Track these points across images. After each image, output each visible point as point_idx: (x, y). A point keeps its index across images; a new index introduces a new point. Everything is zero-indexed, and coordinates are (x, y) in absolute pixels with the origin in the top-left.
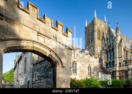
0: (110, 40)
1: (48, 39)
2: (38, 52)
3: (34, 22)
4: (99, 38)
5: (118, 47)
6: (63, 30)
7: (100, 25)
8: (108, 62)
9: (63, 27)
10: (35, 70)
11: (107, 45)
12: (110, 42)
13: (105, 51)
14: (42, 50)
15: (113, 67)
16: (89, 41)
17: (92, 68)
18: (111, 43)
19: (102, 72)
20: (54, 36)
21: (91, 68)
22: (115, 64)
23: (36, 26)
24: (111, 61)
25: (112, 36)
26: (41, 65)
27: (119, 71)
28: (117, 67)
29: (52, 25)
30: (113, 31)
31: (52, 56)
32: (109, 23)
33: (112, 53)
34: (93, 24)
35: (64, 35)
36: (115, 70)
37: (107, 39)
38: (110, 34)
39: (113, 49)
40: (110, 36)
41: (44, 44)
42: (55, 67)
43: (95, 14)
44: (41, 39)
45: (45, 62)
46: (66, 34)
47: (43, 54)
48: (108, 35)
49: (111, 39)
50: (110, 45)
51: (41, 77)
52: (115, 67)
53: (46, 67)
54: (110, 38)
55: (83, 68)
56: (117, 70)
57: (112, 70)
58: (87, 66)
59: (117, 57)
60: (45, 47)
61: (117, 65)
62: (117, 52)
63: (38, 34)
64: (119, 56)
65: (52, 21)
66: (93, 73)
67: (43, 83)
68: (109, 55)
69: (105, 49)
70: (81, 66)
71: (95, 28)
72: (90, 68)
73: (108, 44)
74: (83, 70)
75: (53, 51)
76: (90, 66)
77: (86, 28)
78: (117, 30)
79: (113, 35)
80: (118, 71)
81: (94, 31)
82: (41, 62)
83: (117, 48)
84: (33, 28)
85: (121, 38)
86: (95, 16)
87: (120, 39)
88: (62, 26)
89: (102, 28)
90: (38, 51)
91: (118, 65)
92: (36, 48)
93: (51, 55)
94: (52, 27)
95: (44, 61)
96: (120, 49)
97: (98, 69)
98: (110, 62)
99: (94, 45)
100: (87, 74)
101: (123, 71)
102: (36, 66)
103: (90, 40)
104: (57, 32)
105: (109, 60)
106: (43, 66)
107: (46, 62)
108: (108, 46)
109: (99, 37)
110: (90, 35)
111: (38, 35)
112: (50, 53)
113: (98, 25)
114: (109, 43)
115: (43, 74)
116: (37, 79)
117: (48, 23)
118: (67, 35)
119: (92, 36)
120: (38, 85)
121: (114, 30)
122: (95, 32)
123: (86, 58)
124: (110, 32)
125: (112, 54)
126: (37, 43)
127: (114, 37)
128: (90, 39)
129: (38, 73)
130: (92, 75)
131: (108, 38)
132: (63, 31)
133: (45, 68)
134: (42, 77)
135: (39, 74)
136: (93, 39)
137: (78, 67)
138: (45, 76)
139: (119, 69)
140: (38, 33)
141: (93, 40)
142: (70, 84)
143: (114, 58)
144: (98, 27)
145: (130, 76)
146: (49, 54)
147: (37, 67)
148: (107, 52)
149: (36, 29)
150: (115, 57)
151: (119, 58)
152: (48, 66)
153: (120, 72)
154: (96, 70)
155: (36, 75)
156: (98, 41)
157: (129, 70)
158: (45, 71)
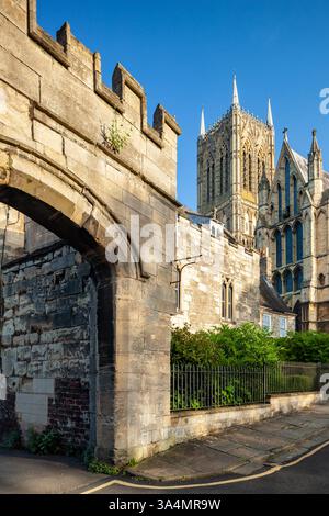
0: (287, 190)
1: (81, 145)
2: (34, 199)
3: (12, 47)
4: (247, 183)
5: (317, 217)
6: (145, 112)
7: (252, 134)
8: (281, 272)
9: (145, 100)
10: (10, 290)
11: (276, 207)
12: (287, 200)
13: (271, 232)
14: (52, 190)
15: (298, 288)
16: (213, 191)
17: (235, 289)
18: (292, 202)
20: (108, 135)
21: (231, 288)
22: (306, 277)
23: (24, 69)
24: (292, 268)
25: (294, 178)
26: (39, 266)
27: (318, 305)
28: (313, 290)
29: (99, 81)
30: (299, 159)
31: (96, 223)
32: (286, 130)
33: (294, 237)
34: (226, 129)
35: (148, 136)
36: (303, 301)
37: (279, 187)
38: (287, 169)
39: (298, 225)
40: (287, 178)
41: (61, 161)
42: (109, 275)
44: (48, 140)
45: (60, 255)
46: (155, 135)
47: (55, 211)
48: (282, 172)
49: (291, 189)
50: (288, 208)
51: (37, 318)
52: (303, 291)
53: (62, 276)
54: (287, 184)
55: (202, 288)
56: (313, 299)
57: (294, 300)
58: (219, 280)
59: (313, 253)
60: (66, 178)
61: (310, 281)
62: (312, 235)
63: (31, 111)
64: (317, 250)
65: (98, 63)
66: (241, 309)
67: (51, 346)
68: (284, 247)
69: (270, 223)
70: (198, 280)
71: (234, 145)
72: (228, 288)
73: (280, 207)
74: (205, 294)
75: (102, 204)
76: (228, 279)
77: (202, 143)
78: (312, 156)
79: (299, 173)
80: (315, 304)
81: (229, 156)
82: (40, 254)
83: (313, 223)
84: (11, 76)
85: (324, 187)
86: (236, 100)
88: (140, 97)
89: (258, 147)
90: (31, 193)
91: (314, 282)
92: (25, 181)
93: (91, 217)
94: (96, 92)
95: (53, 251)
96: (321, 226)
97: (255, 294)
98: (287, 272)
99: (230, 206)
100: (219, 311)
102: (17, 272)
103: (217, 190)
104: (119, 117)
105: (284, 265)
106: (51, 273)
107: (64, 254)
108: (280, 211)
109: (247, 178)
111: (32, 118)
112: (88, 209)
113: (245, 134)
114: (283, 201)
115: (47, 308)
116: (21, 327)
117: (79, 70)
118: (158, 140)
119: (224, 175)
120: (26, 356)
121: (301, 158)
122: (234, 160)
123: (216, 250)
124: (287, 162)
125: (294, 243)
126: (29, 156)
127: (302, 181)
128: (217, 185)
129: (24, 300)
130: (237, 314)
131: (283, 184)
132: (145, 119)
133: (57, 282)
134: (46, 318)
135: (32, 307)
136: (226, 187)
137: (185, 283)
138: (57, 317)
139: (318, 296)
140: (35, 105)
141: (227, 190)
142: (169, 350)
143: (300, 256)
144: (244, 141)
146: (84, 214)
147: (21, 274)
148: (277, 233)
149: (22, 84)
150: (305, 253)
151: (317, 258)
152: (74, 270)
153: (322, 308)
154: (249, 298)
155: (15, 308)
156: (244, 192)
158: (56, 294)
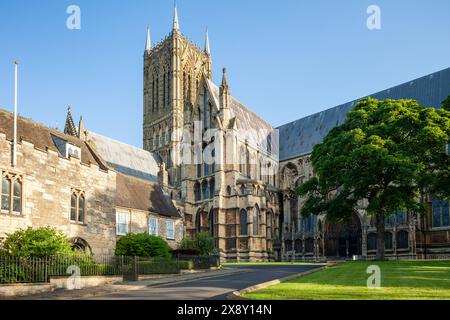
0: (205, 114)
8: (200, 181)
12: (205, 122)
15: (212, 196)
16: (157, 103)
17: (86, 198)
18: (208, 124)
19: (150, 210)
21: (83, 197)
22: (216, 187)
24: (208, 179)
25: (211, 105)
27: (227, 211)
28: (221, 198)
34: (168, 49)
36: (215, 207)
37: (199, 109)
38: (205, 96)
40: (205, 103)
48: (202, 98)
49: (208, 113)
52: (215, 199)
54: (205, 109)
55: (47, 196)
56: (221, 205)
58: (67, 191)
59: (222, 168)
61: (219, 191)
64: (225, 166)
70: (43, 191)
71: (175, 64)
72: (78, 197)
74: (51, 202)
76: (78, 191)
77: (148, 58)
78: (222, 89)
79: (213, 101)
80: (223, 210)
81: (170, 74)
86: (177, 26)
87: (229, 118)
89: (197, 70)
91: (223, 192)
98: (205, 182)
99: (171, 118)
100: (67, 215)
101: (235, 209)
105: (203, 176)
110: (161, 83)
113: (185, 57)
119: (166, 89)
122: (175, 78)
123: (65, 168)
124: (205, 91)
127: (216, 108)
130: (89, 218)
131: (202, 108)
136: (168, 101)
137: (27, 192)
139: (227, 203)
141: (168, 104)
143: (213, 170)
144: (184, 63)
145: (251, 225)
150: (217, 168)
151: (226, 172)
153: (229, 214)
154: (104, 206)
157: (249, 208)
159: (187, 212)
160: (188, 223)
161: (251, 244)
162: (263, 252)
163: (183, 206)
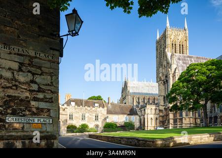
43: (168, 22)
159: (160, 109)
160: (161, 113)
161: (184, 121)
162: (190, 124)
163: (158, 107)
